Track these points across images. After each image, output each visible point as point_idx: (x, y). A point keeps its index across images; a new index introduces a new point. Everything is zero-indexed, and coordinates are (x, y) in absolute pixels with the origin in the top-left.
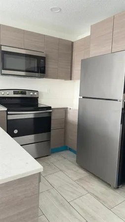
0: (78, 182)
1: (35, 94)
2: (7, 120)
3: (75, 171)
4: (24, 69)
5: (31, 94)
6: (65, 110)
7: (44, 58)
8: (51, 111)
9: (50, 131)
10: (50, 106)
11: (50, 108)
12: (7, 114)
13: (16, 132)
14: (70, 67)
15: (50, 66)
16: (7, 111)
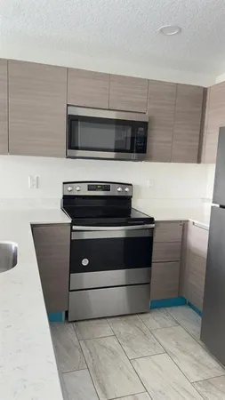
0: (199, 388)
1: (127, 189)
2: (71, 240)
3: (196, 359)
4: (113, 147)
5: (119, 189)
6: (184, 225)
7: (145, 124)
8: (153, 225)
9: (150, 266)
10: (152, 216)
11: (151, 220)
12: (72, 230)
13: (85, 262)
14: (198, 139)
15: (156, 139)
16: (72, 224)
